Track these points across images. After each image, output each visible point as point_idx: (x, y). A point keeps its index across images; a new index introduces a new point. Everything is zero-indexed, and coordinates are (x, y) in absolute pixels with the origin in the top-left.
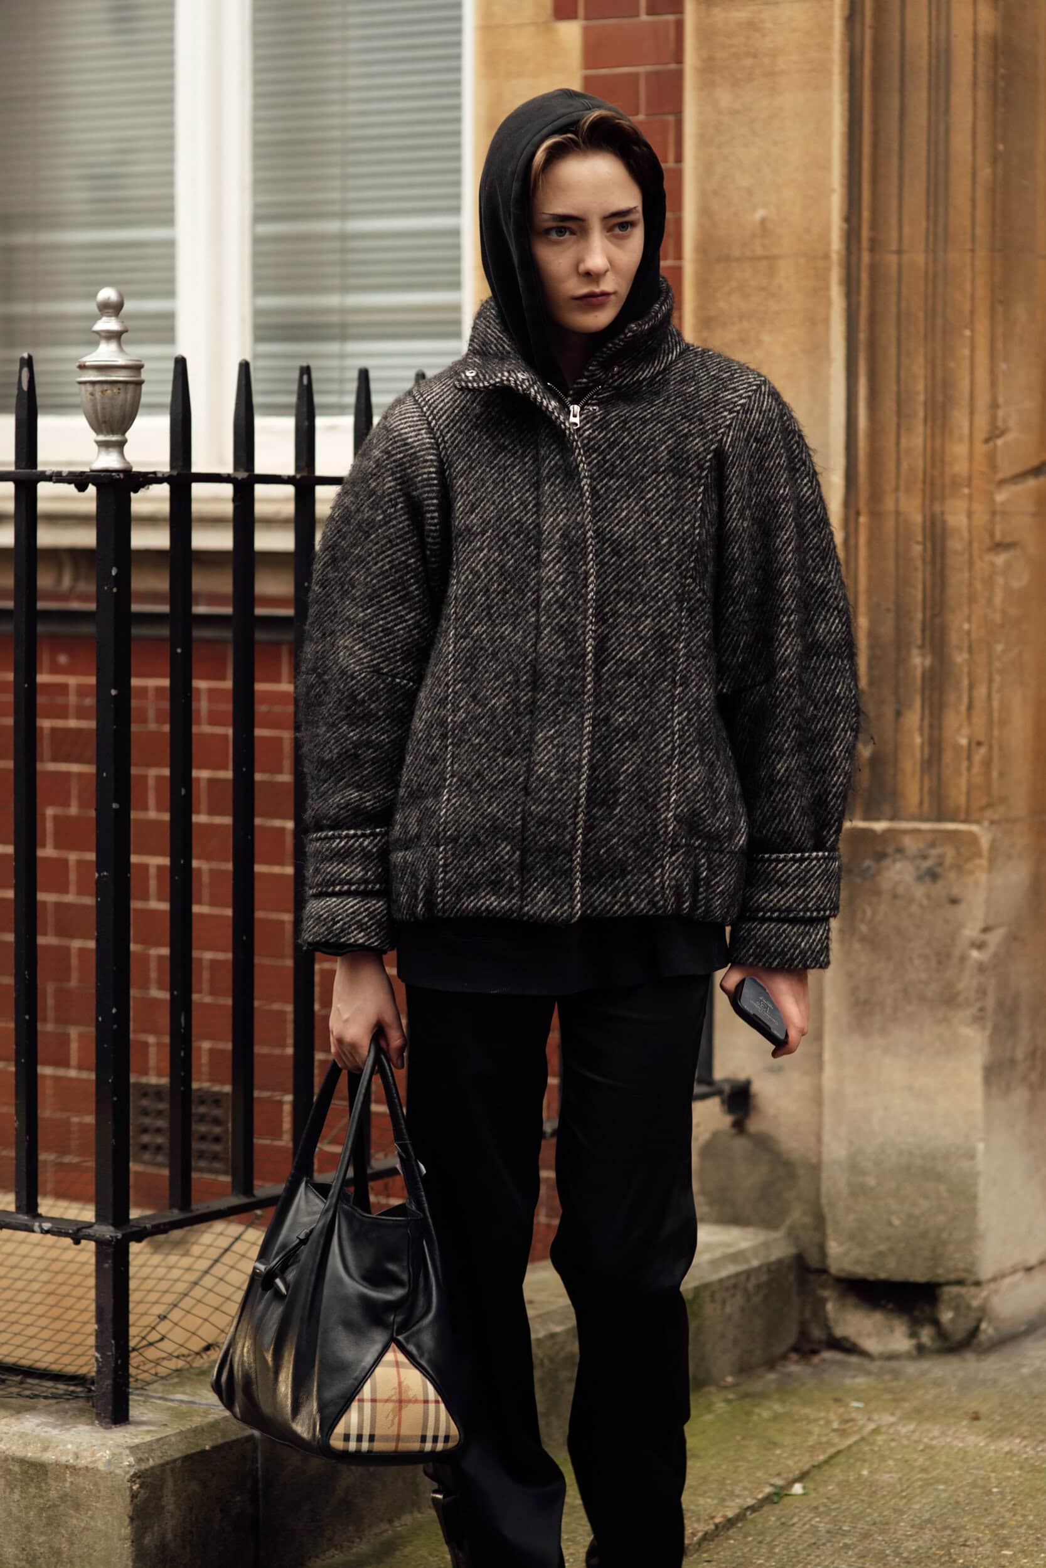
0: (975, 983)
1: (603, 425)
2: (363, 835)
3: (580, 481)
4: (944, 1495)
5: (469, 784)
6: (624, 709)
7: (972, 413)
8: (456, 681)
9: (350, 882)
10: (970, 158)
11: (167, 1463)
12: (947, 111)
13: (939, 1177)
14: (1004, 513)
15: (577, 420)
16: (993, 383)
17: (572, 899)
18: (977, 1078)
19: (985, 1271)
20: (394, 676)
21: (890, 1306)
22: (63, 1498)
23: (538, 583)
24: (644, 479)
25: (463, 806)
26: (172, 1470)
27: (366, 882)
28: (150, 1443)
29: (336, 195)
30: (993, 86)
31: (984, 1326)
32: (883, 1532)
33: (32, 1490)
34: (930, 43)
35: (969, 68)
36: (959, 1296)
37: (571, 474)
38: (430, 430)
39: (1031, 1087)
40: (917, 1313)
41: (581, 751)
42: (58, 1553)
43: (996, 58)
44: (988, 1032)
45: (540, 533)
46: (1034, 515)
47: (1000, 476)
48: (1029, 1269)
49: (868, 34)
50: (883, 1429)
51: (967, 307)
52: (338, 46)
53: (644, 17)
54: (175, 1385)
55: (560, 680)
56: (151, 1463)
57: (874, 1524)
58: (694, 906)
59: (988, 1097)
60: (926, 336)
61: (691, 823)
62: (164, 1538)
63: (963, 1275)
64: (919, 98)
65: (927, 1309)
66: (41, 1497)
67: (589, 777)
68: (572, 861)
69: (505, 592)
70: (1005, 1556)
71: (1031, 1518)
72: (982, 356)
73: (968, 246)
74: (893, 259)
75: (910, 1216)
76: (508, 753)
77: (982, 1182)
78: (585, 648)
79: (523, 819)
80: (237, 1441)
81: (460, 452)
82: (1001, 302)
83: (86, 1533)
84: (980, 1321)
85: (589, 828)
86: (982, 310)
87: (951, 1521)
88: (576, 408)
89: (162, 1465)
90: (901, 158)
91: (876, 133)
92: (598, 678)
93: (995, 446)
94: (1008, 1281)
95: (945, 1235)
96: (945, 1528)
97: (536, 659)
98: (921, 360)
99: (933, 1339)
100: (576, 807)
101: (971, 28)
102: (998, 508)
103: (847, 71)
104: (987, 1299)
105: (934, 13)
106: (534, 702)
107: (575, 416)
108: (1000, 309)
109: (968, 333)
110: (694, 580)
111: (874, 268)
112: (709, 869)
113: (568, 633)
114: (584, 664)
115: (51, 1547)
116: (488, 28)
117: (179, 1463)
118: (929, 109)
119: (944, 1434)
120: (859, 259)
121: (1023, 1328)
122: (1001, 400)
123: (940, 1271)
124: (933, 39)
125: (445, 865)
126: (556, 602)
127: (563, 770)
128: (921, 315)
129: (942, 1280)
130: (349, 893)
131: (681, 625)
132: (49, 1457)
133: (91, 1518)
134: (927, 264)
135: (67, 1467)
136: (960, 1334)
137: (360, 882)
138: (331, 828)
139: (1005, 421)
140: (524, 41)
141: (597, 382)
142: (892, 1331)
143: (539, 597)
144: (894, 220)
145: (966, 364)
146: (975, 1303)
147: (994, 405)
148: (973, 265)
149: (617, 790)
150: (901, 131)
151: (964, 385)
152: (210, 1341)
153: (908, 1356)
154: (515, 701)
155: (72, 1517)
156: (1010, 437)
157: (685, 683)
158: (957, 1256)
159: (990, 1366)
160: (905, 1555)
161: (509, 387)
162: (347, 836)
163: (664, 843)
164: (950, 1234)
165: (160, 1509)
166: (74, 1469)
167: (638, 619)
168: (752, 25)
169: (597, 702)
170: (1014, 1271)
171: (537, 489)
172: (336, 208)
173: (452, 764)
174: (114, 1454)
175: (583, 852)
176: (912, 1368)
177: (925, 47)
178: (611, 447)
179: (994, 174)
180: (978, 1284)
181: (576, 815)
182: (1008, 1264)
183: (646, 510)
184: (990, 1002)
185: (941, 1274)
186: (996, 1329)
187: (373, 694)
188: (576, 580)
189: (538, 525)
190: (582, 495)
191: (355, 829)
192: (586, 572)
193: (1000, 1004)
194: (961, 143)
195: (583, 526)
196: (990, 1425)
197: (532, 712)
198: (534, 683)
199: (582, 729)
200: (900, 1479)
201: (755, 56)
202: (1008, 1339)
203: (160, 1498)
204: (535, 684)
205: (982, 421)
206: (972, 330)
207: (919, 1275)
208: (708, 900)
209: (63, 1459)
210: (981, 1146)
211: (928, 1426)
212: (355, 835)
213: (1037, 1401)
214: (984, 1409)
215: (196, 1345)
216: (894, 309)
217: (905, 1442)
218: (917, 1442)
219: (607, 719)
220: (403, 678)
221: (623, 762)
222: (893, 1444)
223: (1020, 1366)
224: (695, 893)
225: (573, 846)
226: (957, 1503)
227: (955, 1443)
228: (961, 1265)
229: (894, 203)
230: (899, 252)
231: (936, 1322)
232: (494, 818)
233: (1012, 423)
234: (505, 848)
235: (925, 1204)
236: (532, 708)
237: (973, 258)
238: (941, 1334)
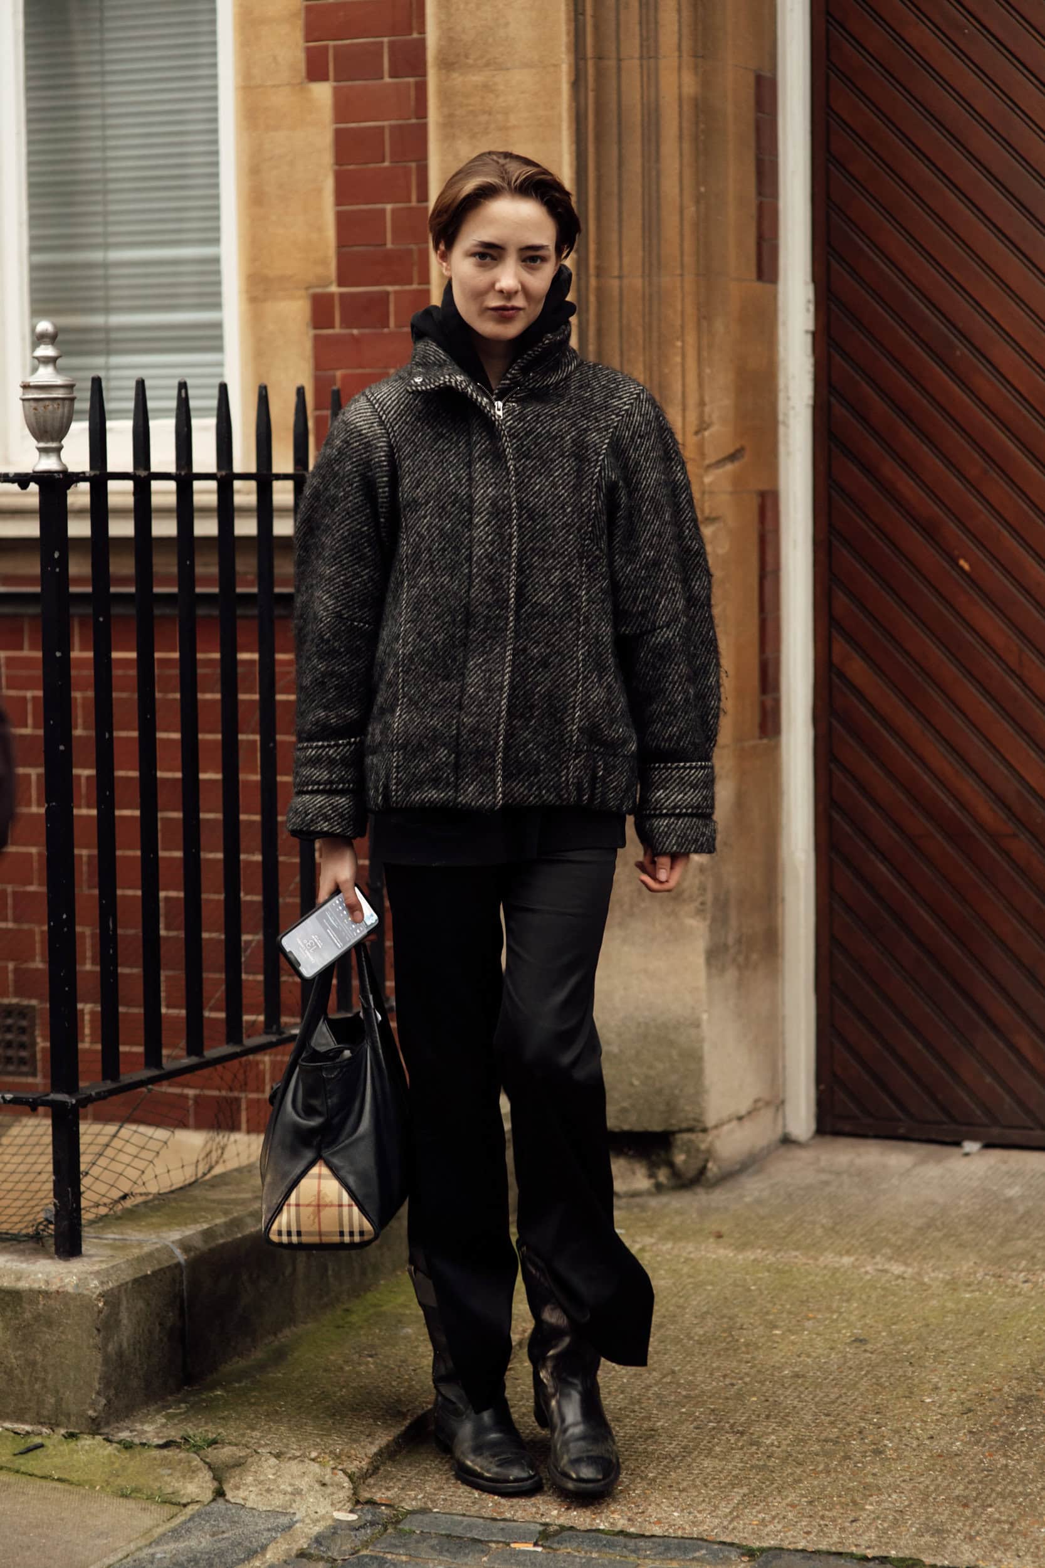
0: (697, 881)
1: (521, 418)
2: (329, 746)
3: (506, 462)
4: (714, 1294)
5: (416, 703)
6: (538, 643)
7: (684, 410)
8: (407, 622)
9: (319, 783)
10: (678, 199)
11: (122, 1285)
12: (658, 160)
13: (672, 1043)
14: (711, 493)
15: (500, 413)
16: (701, 385)
17: (495, 791)
18: (701, 960)
19: (711, 1119)
20: (354, 620)
21: (631, 1153)
22: (37, 1318)
23: (470, 541)
24: (552, 461)
25: (412, 720)
26: (126, 1290)
27: (331, 782)
28: (107, 1270)
29: (99, 229)
30: (696, 139)
31: (710, 1165)
32: (674, 1322)
33: (9, 1314)
34: (642, 104)
35: (675, 123)
36: (690, 1141)
37: (498, 457)
38: (381, 423)
39: (740, 968)
40: (654, 1158)
41: (503, 675)
42: (33, 1364)
43: (697, 116)
44: (708, 922)
45: (472, 501)
46: (732, 493)
47: (707, 462)
48: (740, 1119)
49: (591, 95)
50: (648, 1248)
51: (679, 322)
52: (98, 101)
53: (387, 80)
54: (102, 1228)
55: (488, 619)
56: (111, 1285)
57: (664, 1317)
58: (592, 798)
59: (709, 976)
60: (644, 348)
61: (592, 733)
62: (121, 1346)
63: (692, 1123)
64: (635, 147)
65: (662, 1154)
66: (17, 1318)
67: (509, 695)
68: (495, 761)
69: (444, 549)
70: (776, 1335)
71: (788, 1306)
72: (691, 363)
73: (678, 272)
74: (615, 283)
75: (647, 1077)
76: (447, 678)
77: (707, 1047)
78: (508, 594)
79: (458, 728)
80: (169, 1267)
81: (407, 440)
82: (705, 318)
83: (58, 1345)
84: (707, 1161)
85: (509, 735)
86: (691, 326)
87: (725, 1311)
88: (499, 404)
89: (119, 1287)
90: (620, 200)
91: (599, 178)
92: (517, 620)
93: (703, 438)
94: (726, 1128)
95: (677, 1092)
96: (723, 1317)
97: (469, 603)
98: (640, 366)
99: (668, 1179)
100: (498, 719)
101: (676, 91)
102: (707, 489)
103: (574, 126)
104: (711, 1143)
105: (645, 79)
106: (467, 637)
107: (499, 409)
108: (705, 323)
109: (679, 344)
110: (592, 541)
111: (600, 291)
112: (604, 769)
113: (495, 582)
114: (508, 607)
115: (26, 1360)
116: (249, 88)
117: (130, 1285)
118: (643, 156)
119: (697, 1249)
120: (587, 282)
121: (737, 1167)
122: (707, 399)
123: (673, 1121)
124: (645, 101)
125: (398, 767)
126: (486, 557)
127: (489, 689)
128: (640, 329)
129: (676, 1128)
130: (318, 792)
131: (582, 577)
132: (23, 1285)
133: (62, 1332)
134: (644, 287)
135: (39, 1292)
136: (691, 1173)
137: (325, 783)
138: (308, 740)
139: (710, 416)
140: (281, 99)
141: (517, 384)
142: (634, 1173)
143: (471, 553)
144: (615, 250)
145: (678, 369)
146: (703, 1146)
147: (702, 404)
148: (682, 288)
149: (532, 707)
150: (620, 176)
151: (677, 387)
152: (126, 1191)
153: (649, 1193)
154: (453, 636)
155: (45, 1333)
156: (714, 429)
157: (587, 621)
158: (687, 1108)
159: (718, 1197)
160: (696, 1338)
161: (451, 387)
162: (317, 747)
163: (570, 749)
164: (681, 1091)
165: (118, 1322)
166: (46, 1294)
167: (549, 571)
168: (487, 88)
169: (517, 637)
170: (730, 1121)
171: (470, 467)
172: (100, 240)
173: (403, 688)
174: (80, 1279)
175: (504, 754)
176: (654, 1202)
177: (639, 106)
178: (528, 434)
179: (698, 211)
180: (705, 1130)
181: (498, 726)
182: (725, 1114)
183: (554, 485)
184: (709, 897)
185: (674, 1123)
186: (719, 1168)
187: (335, 636)
188: (503, 541)
189: (470, 495)
190: (508, 473)
191: (323, 740)
192: (511, 535)
193: (716, 899)
194: (670, 186)
195: (509, 497)
196: (732, 1241)
197: (465, 645)
198: (467, 621)
199: (504, 658)
200: (674, 1284)
201: (490, 114)
202: (728, 1176)
203: (118, 1314)
204: (468, 623)
205: (692, 417)
206: (683, 341)
207: (656, 1127)
208: (604, 794)
209: (36, 1286)
210: (705, 1016)
211: (682, 1244)
212: (322, 746)
213: (765, 1221)
214: (724, 1229)
215: (116, 1194)
216: (616, 325)
217: (668, 1257)
218: (678, 1256)
219: (525, 650)
220: (360, 622)
221: (537, 684)
222: (659, 1259)
223: (741, 1197)
224: (593, 788)
225: (496, 749)
226: (726, 1298)
227: (708, 1255)
228: (691, 1115)
229: (614, 237)
230: (620, 277)
231: (671, 1165)
232: (435, 729)
233: (715, 417)
234: (443, 753)
235: (660, 1066)
236: (465, 642)
237: (682, 281)
238: (675, 1173)
